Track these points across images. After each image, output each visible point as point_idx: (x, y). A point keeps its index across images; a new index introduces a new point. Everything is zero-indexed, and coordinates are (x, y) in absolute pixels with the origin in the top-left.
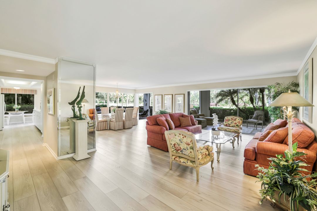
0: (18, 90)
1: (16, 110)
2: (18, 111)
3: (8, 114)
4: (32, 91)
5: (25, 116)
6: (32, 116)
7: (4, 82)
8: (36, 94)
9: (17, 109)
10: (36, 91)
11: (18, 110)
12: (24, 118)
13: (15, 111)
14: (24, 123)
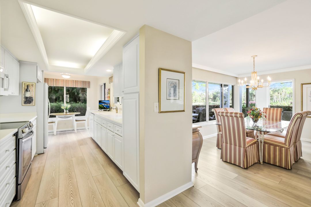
0: (67, 81)
1: (65, 111)
2: (68, 113)
3: (55, 116)
4: (84, 82)
5: (76, 121)
6: (85, 120)
7: (48, 63)
8: (89, 87)
9: (66, 109)
10: (89, 83)
11: (68, 111)
12: (75, 123)
13: (63, 112)
14: (76, 131)
